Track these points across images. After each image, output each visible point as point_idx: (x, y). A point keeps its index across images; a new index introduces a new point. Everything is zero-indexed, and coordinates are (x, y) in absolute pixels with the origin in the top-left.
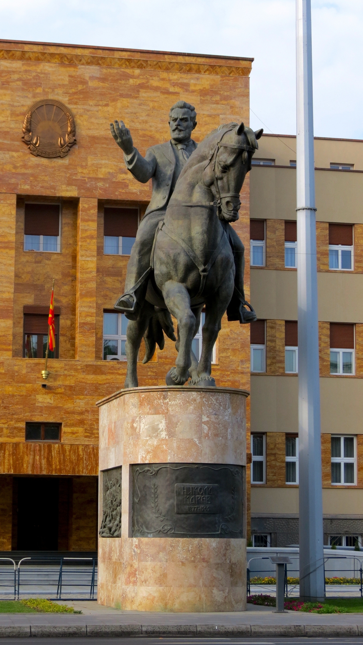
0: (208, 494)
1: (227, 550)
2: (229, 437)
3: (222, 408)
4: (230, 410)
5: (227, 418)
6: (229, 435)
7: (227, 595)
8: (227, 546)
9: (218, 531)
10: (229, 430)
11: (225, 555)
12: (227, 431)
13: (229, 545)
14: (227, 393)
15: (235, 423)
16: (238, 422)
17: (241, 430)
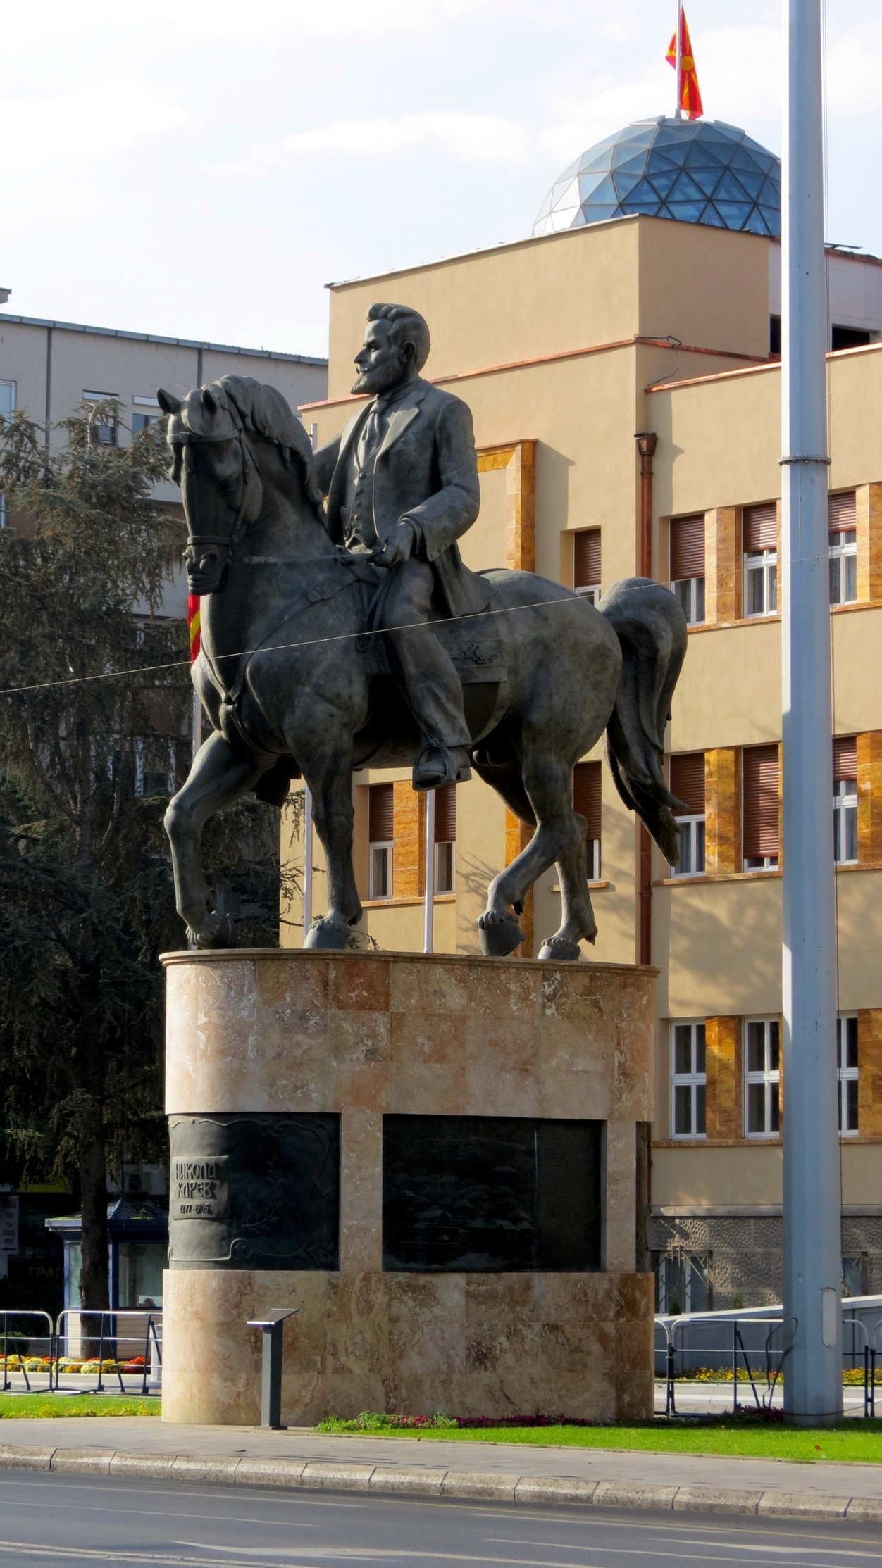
0: (208, 1178)
1: (242, 1294)
2: (251, 1054)
3: (232, 993)
4: (253, 997)
5: (245, 1013)
6: (250, 1049)
7: (242, 1390)
8: (245, 1287)
9: (226, 1255)
10: (251, 1040)
11: (237, 1306)
12: (245, 1041)
13: (250, 1284)
14: (246, 960)
15: (270, 1024)
16: (281, 1019)
17: (299, 1037)
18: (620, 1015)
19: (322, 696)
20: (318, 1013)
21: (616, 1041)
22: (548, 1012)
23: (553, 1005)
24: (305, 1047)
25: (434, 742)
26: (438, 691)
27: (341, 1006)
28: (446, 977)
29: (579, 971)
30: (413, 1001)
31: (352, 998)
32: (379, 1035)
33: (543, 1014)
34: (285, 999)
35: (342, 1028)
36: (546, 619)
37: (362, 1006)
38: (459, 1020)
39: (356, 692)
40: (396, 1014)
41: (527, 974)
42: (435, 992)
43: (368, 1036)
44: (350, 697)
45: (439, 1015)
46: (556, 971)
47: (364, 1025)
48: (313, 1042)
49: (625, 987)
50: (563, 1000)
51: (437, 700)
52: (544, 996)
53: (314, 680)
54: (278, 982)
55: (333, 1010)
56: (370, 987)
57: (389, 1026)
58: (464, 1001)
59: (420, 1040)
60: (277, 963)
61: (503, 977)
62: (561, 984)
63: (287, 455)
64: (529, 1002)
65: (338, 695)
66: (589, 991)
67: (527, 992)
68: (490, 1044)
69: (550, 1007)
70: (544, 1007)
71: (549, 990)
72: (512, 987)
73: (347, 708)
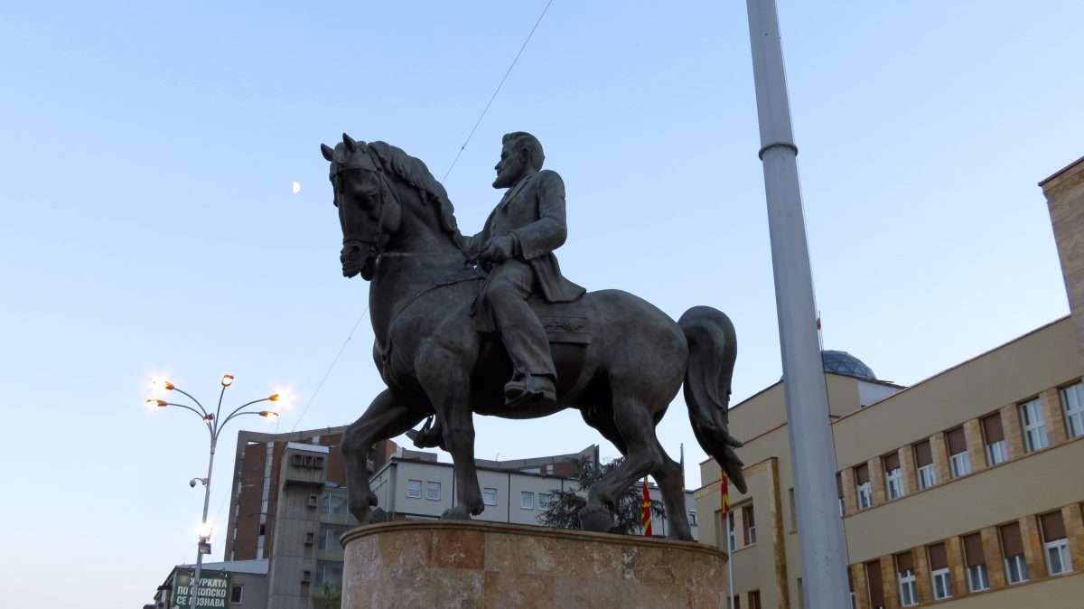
3: (366, 560)
4: (378, 561)
5: (372, 575)
6: (374, 603)
10: (375, 596)
12: (371, 597)
14: (373, 533)
15: (388, 581)
16: (395, 577)
17: (408, 591)
18: (690, 581)
19: (440, 343)
20: (422, 571)
21: (687, 601)
22: (628, 576)
23: (632, 571)
24: (412, 598)
25: (521, 370)
26: (525, 336)
27: (442, 565)
28: (536, 545)
29: (653, 547)
30: (506, 563)
31: (451, 559)
32: (473, 588)
33: (624, 578)
34: (398, 561)
35: (442, 582)
36: (622, 309)
37: (460, 565)
38: (549, 580)
39: (468, 341)
40: (490, 572)
41: (609, 547)
42: (526, 557)
43: (465, 589)
44: (461, 344)
45: (531, 575)
46: (633, 545)
47: (461, 580)
48: (418, 594)
49: (693, 560)
50: (639, 568)
51: (525, 343)
52: (623, 563)
53: (435, 333)
54: (394, 549)
55: (435, 569)
56: (467, 550)
57: (483, 581)
58: (552, 565)
59: (512, 594)
60: (395, 533)
61: (587, 548)
62: (638, 555)
63: (424, 195)
64: (611, 568)
65: (452, 342)
66: (661, 562)
67: (609, 561)
68: (576, 599)
69: (629, 573)
70: (623, 572)
71: (627, 560)
72: (596, 556)
73: (459, 352)
